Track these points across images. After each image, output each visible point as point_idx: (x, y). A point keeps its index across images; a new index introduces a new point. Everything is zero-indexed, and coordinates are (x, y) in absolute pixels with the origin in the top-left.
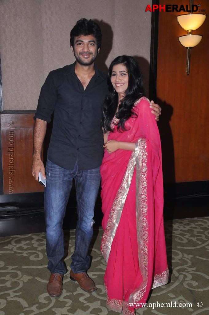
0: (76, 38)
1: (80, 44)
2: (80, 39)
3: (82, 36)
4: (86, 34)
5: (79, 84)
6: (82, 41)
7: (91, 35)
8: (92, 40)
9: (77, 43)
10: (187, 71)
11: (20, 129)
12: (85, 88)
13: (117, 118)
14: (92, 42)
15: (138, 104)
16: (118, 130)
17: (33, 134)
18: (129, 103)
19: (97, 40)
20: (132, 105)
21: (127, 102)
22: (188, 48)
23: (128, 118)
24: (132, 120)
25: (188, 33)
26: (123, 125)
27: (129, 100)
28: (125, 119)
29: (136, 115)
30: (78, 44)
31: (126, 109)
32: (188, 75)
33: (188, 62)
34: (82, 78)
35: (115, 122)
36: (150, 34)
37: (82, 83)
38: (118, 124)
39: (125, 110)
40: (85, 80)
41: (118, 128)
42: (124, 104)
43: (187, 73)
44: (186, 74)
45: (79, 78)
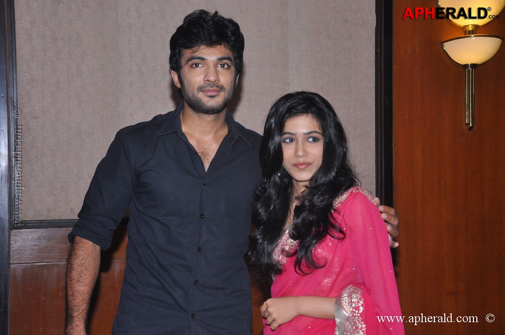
0: (187, 53)
1: (197, 65)
2: (197, 54)
3: (203, 47)
4: (211, 43)
5: (194, 156)
6: (203, 59)
7: (222, 46)
8: (226, 56)
9: (190, 63)
10: (468, 120)
11: (58, 265)
12: (207, 166)
13: (293, 237)
14: (226, 61)
15: (342, 203)
16: (297, 268)
17: (67, 275)
18: (321, 202)
19: (235, 57)
20: (330, 206)
21: (315, 200)
22: (466, 66)
23: (320, 237)
24: (329, 241)
25: (466, 33)
26: (309, 254)
27: (321, 195)
28: (313, 239)
29: (341, 231)
30: (191, 66)
31: (315, 217)
32: (471, 128)
33: (468, 98)
34: (198, 142)
35: (287, 248)
36: (374, 36)
37: (200, 155)
38: (295, 253)
39: (314, 219)
40: (205, 147)
41: (298, 263)
42: (307, 204)
43: (469, 124)
44: (464, 127)
45: (192, 142)
